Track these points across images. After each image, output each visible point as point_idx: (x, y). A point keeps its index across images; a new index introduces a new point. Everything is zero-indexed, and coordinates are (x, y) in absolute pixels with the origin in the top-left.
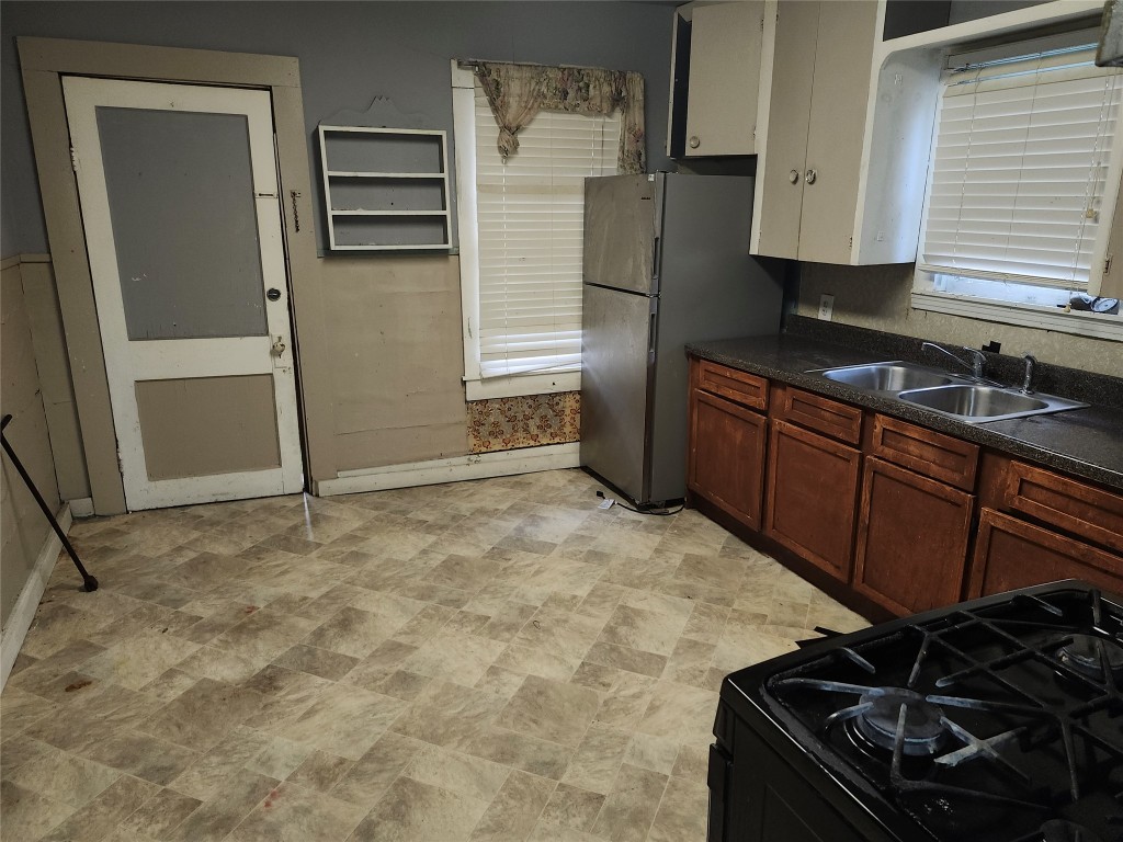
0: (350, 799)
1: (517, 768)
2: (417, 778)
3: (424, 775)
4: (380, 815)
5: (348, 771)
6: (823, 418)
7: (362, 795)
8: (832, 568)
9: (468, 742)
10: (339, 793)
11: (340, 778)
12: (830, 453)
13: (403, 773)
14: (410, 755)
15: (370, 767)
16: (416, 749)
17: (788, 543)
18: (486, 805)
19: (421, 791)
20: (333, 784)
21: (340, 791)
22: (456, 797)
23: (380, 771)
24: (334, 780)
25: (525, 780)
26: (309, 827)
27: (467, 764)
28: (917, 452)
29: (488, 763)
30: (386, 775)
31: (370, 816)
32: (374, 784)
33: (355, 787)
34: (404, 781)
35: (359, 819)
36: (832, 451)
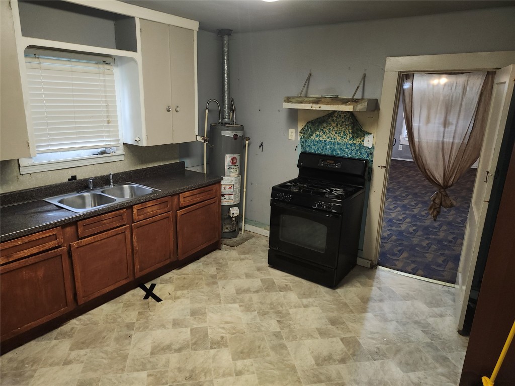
0: (339, 373)
1: (285, 342)
2: (313, 362)
3: (311, 361)
4: (335, 361)
5: (331, 382)
6: (105, 224)
7: (334, 371)
8: (124, 281)
9: (286, 359)
10: (340, 377)
11: (335, 382)
12: (115, 235)
13: (316, 367)
14: (307, 370)
15: (323, 378)
16: (303, 371)
17: (97, 295)
18: (305, 341)
19: (316, 358)
20: (339, 382)
21: (339, 378)
22: (310, 349)
23: (321, 373)
24: (338, 384)
25: (287, 338)
26: (357, 376)
27: (295, 354)
28: (150, 210)
29: (289, 349)
30: (321, 371)
31: (338, 364)
32: (327, 371)
33: (334, 375)
34: (318, 365)
35: (342, 366)
36: (115, 234)
